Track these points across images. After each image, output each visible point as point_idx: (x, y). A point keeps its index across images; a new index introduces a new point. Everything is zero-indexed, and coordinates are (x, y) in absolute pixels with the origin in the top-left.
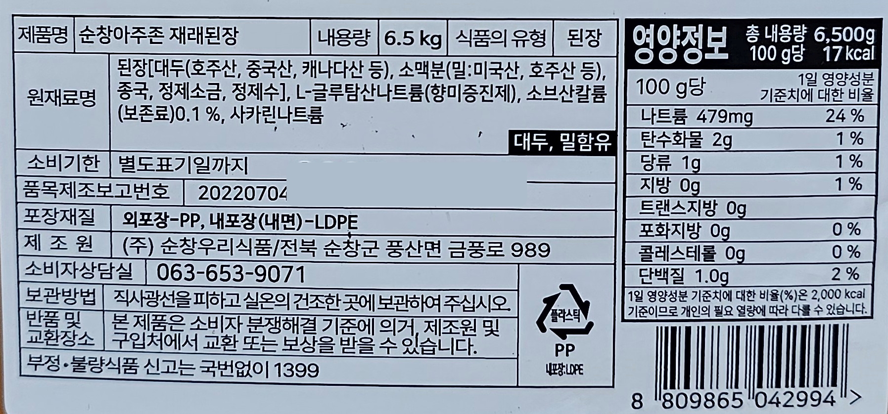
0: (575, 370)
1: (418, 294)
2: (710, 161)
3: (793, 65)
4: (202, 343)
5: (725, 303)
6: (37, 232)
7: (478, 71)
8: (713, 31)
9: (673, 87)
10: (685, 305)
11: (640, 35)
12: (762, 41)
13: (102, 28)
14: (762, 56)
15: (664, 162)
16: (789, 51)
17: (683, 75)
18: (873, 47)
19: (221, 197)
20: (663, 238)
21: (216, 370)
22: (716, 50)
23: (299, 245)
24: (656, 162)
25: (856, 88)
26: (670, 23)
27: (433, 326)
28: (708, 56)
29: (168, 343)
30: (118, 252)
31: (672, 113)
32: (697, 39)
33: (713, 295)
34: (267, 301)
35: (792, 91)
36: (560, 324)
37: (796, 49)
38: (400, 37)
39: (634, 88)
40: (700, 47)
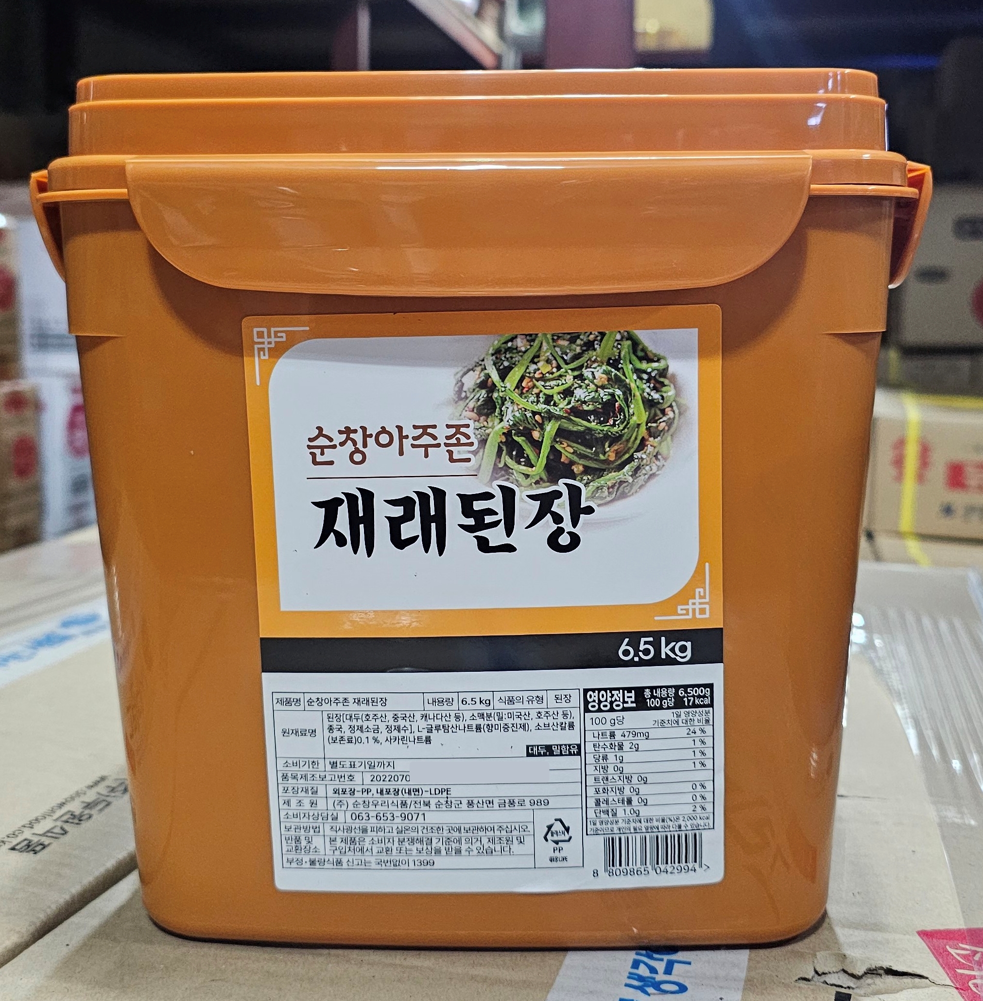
0: (563, 859)
1: (483, 826)
2: (628, 756)
3: (669, 708)
4: (375, 851)
5: (638, 824)
6: (289, 798)
7: (510, 716)
8: (628, 693)
9: (608, 721)
10: (618, 826)
11: (591, 696)
12: (653, 696)
13: (318, 699)
14: (653, 704)
15: (605, 758)
16: (666, 701)
17: (613, 715)
18: (709, 698)
19: (382, 780)
20: (606, 794)
21: (383, 863)
22: (629, 702)
23: (422, 803)
24: (601, 758)
25: (701, 718)
26: (605, 690)
27: (491, 840)
28: (625, 705)
29: (358, 850)
30: (331, 807)
31: (608, 734)
32: (619, 697)
33: (632, 821)
34: (407, 830)
35: (669, 720)
36: (555, 838)
37: (670, 700)
38: (469, 701)
39: (588, 721)
40: (621, 700)
